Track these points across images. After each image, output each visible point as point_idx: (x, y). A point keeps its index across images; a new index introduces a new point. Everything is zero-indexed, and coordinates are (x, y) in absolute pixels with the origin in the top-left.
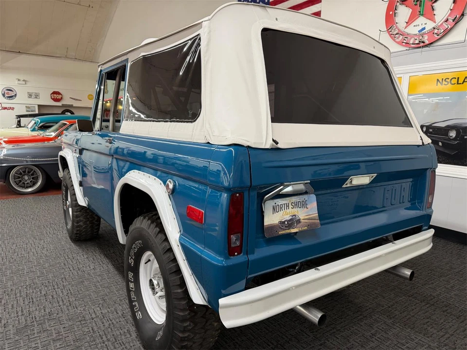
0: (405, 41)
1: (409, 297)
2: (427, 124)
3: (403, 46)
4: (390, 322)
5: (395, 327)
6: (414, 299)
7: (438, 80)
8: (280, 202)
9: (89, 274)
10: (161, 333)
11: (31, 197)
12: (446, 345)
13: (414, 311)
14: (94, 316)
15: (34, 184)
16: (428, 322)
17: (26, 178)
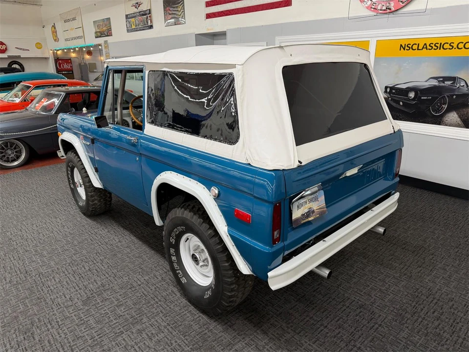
0: (373, 7)
1: (378, 239)
2: (391, 86)
3: (372, 11)
4: (365, 261)
5: (369, 265)
6: (381, 241)
7: (401, 45)
8: (302, 201)
9: (117, 247)
10: (209, 293)
11: (19, 172)
12: (405, 275)
13: (382, 251)
14: (140, 283)
15: (18, 157)
16: (392, 258)
17: (9, 152)
